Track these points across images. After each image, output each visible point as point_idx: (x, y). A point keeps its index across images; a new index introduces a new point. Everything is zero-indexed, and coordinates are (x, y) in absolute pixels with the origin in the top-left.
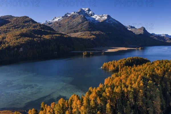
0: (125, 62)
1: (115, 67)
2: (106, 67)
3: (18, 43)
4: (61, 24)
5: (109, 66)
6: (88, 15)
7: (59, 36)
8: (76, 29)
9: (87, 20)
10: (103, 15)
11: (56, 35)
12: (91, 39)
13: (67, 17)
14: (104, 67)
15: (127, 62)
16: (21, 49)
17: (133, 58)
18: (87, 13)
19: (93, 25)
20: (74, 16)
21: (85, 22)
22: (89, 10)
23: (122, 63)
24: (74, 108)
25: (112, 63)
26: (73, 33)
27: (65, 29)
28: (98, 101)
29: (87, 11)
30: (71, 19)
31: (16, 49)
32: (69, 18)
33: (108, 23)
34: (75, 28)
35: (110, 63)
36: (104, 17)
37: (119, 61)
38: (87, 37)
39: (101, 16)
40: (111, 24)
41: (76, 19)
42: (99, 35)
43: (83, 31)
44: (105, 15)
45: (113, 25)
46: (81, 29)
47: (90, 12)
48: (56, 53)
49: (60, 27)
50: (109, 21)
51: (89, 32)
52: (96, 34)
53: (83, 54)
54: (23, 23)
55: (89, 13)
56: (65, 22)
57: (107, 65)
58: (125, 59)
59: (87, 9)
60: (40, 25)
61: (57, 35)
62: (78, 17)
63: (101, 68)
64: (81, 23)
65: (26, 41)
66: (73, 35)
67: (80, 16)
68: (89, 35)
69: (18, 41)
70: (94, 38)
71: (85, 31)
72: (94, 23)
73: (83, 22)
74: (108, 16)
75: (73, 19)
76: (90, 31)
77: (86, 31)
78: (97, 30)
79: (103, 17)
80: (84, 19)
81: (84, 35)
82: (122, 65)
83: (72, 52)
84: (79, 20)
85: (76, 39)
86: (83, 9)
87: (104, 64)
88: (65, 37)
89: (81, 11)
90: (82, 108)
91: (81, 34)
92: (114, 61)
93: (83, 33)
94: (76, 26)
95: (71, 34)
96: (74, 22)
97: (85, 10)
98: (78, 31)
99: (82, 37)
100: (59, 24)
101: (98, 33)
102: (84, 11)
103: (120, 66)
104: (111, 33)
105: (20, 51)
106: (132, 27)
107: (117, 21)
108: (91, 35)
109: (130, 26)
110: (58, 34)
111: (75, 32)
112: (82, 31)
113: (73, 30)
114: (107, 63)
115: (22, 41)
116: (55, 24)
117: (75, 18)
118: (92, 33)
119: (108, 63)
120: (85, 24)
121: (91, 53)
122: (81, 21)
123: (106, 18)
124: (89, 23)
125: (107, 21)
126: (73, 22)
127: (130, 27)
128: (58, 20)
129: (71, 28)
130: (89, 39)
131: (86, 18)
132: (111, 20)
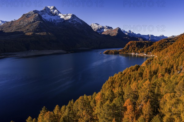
6: (52, 13)
9: (41, 20)
10: (67, 14)
12: (27, 41)
18: (51, 11)
20: (28, 15)
22: (54, 8)
27: (12, 30)
29: (52, 9)
30: (24, 18)
34: (23, 28)
36: (68, 16)
39: (65, 15)
40: (74, 24)
41: (29, 19)
44: (69, 14)
45: (76, 25)
47: (55, 11)
50: (72, 21)
55: (53, 11)
59: (52, 7)
62: (32, 16)
64: (31, 23)
67: (35, 15)
73: (34, 22)
74: (73, 16)
75: (26, 18)
78: (47, 31)
80: (38, 18)
86: (49, 7)
94: (25, 26)
97: (51, 9)
101: (44, 34)
102: (49, 9)
106: (109, 28)
109: (107, 26)
117: (29, 17)
120: (36, 24)
123: (70, 17)
125: (70, 21)
129: (18, 29)
132: (75, 20)
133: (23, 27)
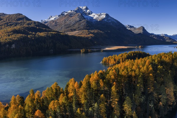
0: (126, 56)
1: (116, 61)
2: (106, 62)
3: (10, 39)
4: (57, 23)
5: (109, 60)
6: (85, 13)
7: (55, 34)
8: (73, 28)
9: (84, 19)
10: (101, 13)
11: (51, 32)
12: (89, 37)
13: (64, 15)
14: (104, 61)
15: (129, 55)
16: (13, 46)
17: (135, 52)
18: (84, 11)
19: (91, 24)
20: (70, 15)
21: (83, 21)
22: (87, 9)
23: (123, 57)
24: (71, 91)
25: (112, 58)
26: (70, 31)
27: (62, 28)
28: (101, 84)
29: (84, 9)
30: (68, 18)
31: (8, 45)
32: (66, 16)
33: (106, 22)
35: (110, 58)
37: (120, 55)
38: (85, 35)
39: (99, 14)
40: (109, 23)
41: (73, 18)
42: (97, 33)
43: (81, 29)
44: (103, 14)
45: (111, 24)
46: (79, 27)
47: (88, 11)
48: (52, 51)
49: (56, 25)
50: (107, 20)
51: (87, 31)
52: (94, 32)
53: (81, 51)
54: (17, 20)
55: (86, 11)
56: (61, 21)
57: (107, 59)
58: (127, 53)
59: (84, 8)
60: (35, 22)
61: (53, 33)
62: (75, 15)
63: (101, 62)
64: (78, 22)
65: (19, 38)
66: (70, 34)
67: (77, 14)
68: (87, 33)
69: (10, 37)
70: (92, 36)
71: (82, 30)
72: (92, 22)
73: (81, 20)
74: (107, 15)
75: (70, 17)
76: (87, 29)
77: (84, 29)
78: (96, 29)
79: (101, 16)
80: (82, 17)
81: (81, 34)
82: (124, 59)
83: (69, 50)
84: (76, 18)
85: (74, 37)
86: (81, 7)
87: (104, 59)
88: (61, 35)
89: (78, 10)
90: (81, 90)
91: (78, 32)
92: (115, 55)
93: (81, 32)
94: (73, 25)
95: (68, 33)
96: (71, 20)
97: (83, 9)
98: (75, 30)
99: (80, 35)
100: (56, 23)
101: (96, 31)
102: (81, 10)
103: (121, 59)
104: (109, 32)
105: (12, 48)
107: (115, 20)
108: (89, 34)
110: (54, 31)
111: (72, 30)
112: (79, 30)
113: (70, 28)
114: (107, 57)
115: (15, 38)
116: (51, 22)
117: (72, 16)
118: (90, 32)
119: (109, 57)
120: (83, 22)
121: (89, 51)
122: (78, 19)
123: (104, 16)
124: (87, 21)
125: (105, 20)
126: (69, 21)
127: (129, 26)
128: (54, 19)
129: (68, 27)
130: (87, 38)
131: (83, 17)
132: (110, 19)
133: (72, 26)
